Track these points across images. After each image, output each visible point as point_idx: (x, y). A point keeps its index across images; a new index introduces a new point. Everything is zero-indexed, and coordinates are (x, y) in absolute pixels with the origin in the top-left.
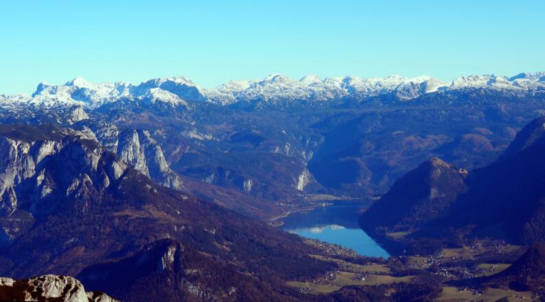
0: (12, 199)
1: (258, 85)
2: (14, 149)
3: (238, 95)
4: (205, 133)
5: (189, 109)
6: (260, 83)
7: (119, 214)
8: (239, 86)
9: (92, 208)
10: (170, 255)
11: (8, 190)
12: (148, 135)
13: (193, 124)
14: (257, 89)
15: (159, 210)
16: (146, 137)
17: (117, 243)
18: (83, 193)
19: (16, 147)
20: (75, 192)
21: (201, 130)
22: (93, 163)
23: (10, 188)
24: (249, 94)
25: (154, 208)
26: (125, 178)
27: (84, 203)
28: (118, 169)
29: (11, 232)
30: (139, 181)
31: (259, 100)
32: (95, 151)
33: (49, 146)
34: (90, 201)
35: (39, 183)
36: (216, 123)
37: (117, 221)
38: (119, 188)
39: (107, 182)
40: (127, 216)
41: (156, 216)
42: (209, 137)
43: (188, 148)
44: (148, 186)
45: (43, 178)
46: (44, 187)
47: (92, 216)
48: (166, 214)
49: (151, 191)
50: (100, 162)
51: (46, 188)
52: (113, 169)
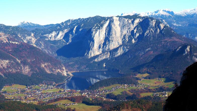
0: (126, 38)
1: (193, 10)
2: (126, 22)
3: (187, 14)
4: (179, 24)
5: (172, 17)
6: (194, 10)
7: (164, 40)
8: (187, 11)
9: (154, 39)
10: (188, 49)
11: (125, 35)
12: (164, 21)
13: (175, 21)
14: (193, 12)
15: (177, 39)
16: (164, 22)
17: (164, 50)
18: (150, 34)
19: (127, 21)
20: (148, 34)
21: (177, 23)
22: (153, 24)
23: (125, 34)
24: (191, 13)
25: (176, 38)
26: (164, 29)
27: (151, 37)
28: (162, 26)
29: (127, 48)
30: (169, 29)
31: (195, 14)
32: (153, 20)
33: (137, 20)
34: (153, 37)
35: (135, 32)
36: (182, 21)
37: (163, 42)
38: (163, 32)
39: (158, 30)
40: (167, 41)
41: (176, 40)
42: (180, 25)
43: (175, 28)
44: (172, 31)
45: (136, 30)
46: (137, 33)
47: (154, 41)
48: (180, 40)
49: (174, 32)
50: (155, 24)
51: (138, 33)
52: (160, 26)
